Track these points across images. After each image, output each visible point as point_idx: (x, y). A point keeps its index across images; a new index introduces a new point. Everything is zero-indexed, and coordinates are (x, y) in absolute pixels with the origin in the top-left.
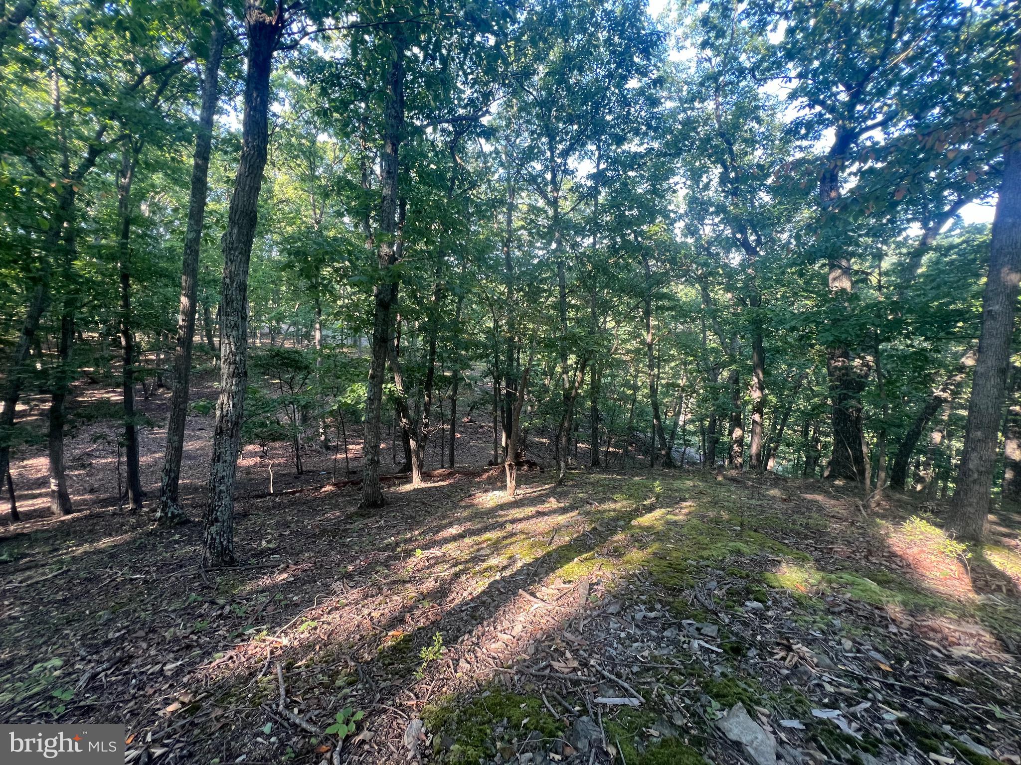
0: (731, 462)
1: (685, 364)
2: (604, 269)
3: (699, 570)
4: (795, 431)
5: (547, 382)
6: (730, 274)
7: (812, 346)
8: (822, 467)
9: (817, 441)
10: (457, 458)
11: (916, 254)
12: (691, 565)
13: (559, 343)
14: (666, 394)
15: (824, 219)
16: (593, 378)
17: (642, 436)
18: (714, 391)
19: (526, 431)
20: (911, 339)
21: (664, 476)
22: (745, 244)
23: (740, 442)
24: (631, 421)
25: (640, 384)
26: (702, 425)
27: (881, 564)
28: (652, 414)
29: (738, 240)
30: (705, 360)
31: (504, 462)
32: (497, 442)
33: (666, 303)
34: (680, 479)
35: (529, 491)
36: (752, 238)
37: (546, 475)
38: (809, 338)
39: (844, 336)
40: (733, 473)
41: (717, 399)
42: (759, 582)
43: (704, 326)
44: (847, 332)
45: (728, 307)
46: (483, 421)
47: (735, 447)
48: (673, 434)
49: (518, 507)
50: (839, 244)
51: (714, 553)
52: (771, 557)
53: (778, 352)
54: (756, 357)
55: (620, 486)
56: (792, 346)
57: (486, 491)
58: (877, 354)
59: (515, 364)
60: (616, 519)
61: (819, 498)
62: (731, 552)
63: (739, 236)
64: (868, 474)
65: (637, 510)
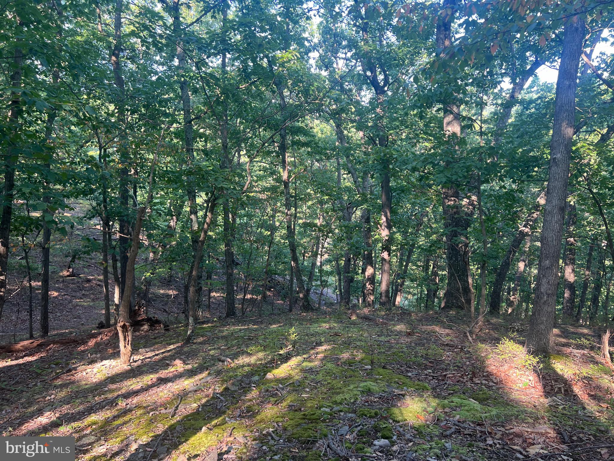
0: (364, 300)
1: (321, 203)
2: (234, 95)
3: (332, 416)
4: (417, 266)
5: (172, 224)
6: (361, 112)
7: (430, 186)
8: (439, 298)
9: (435, 274)
10: (52, 323)
11: (508, 105)
12: (326, 413)
13: (184, 178)
14: (303, 234)
15: (437, 65)
16: (226, 218)
17: (280, 279)
18: (349, 230)
19: (148, 283)
20: (503, 181)
21: (301, 321)
22: (374, 83)
23: (372, 280)
24: (269, 265)
25: (277, 224)
26: (338, 265)
27: (482, 384)
28: (290, 256)
29: (368, 77)
30: (340, 199)
31: (116, 324)
32: (108, 298)
33: (302, 138)
34: (317, 322)
35: (150, 354)
36: (381, 77)
37: (171, 333)
38: (428, 178)
39: (454, 178)
40: (366, 311)
41: (351, 238)
42: (386, 418)
43: (339, 164)
44: (456, 173)
45: (359, 146)
46: (89, 274)
47: (368, 286)
48: (311, 276)
49: (135, 376)
50: (450, 90)
51: (347, 396)
52: (397, 392)
53: (403, 191)
54: (384, 197)
55: (256, 337)
56: (414, 187)
57: (92, 362)
58: (480, 195)
59: (131, 202)
60: (251, 374)
61: (437, 329)
62: (362, 392)
63: (369, 73)
64: (474, 303)
65: (272, 361)
